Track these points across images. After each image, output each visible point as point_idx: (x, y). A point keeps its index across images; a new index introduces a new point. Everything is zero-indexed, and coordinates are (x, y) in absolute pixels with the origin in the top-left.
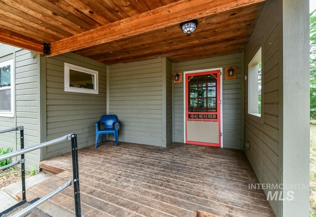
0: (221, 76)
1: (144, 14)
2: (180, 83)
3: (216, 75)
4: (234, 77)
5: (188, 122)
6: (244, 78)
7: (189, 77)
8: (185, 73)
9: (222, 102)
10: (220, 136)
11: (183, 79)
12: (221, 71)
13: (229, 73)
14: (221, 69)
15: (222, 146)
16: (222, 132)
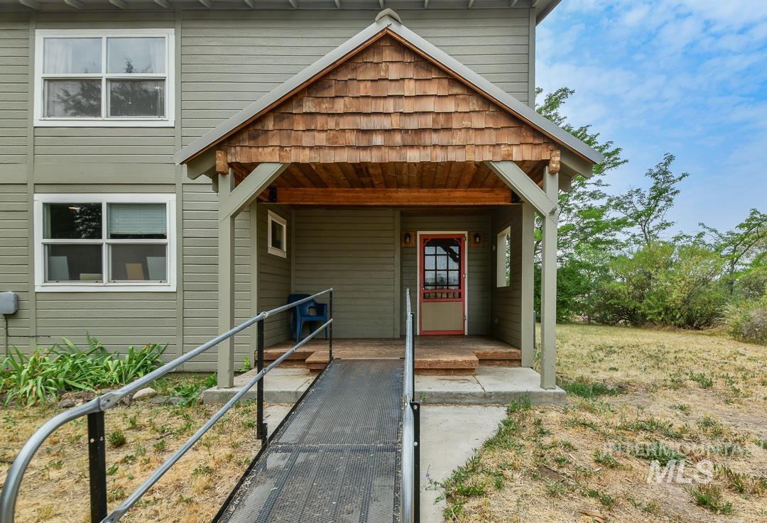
0: (466, 242)
1: (425, 190)
2: (412, 247)
3: (460, 239)
4: (480, 245)
5: (423, 304)
6: (492, 248)
7: (425, 240)
8: (419, 233)
9: (466, 276)
10: (464, 320)
11: (416, 241)
12: (466, 235)
13: (475, 240)
14: (466, 233)
15: (466, 334)
16: (466, 314)
